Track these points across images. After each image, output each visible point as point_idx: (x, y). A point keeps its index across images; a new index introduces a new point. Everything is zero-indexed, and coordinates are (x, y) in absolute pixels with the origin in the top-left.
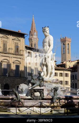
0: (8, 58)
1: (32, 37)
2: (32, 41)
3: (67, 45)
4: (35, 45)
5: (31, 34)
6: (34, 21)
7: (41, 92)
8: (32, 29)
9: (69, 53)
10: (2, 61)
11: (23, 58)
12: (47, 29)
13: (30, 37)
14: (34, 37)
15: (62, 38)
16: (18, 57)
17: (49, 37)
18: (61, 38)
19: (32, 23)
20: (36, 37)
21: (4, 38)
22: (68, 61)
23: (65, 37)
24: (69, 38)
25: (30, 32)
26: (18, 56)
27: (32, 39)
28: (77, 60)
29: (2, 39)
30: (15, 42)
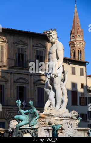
0: (25, 77)
1: (74, 40)
2: (75, 47)
4: (80, 52)
5: (72, 36)
6: (77, 14)
7: (32, 133)
8: (74, 27)
12: (53, 33)
13: (72, 40)
14: (77, 39)
17: (56, 46)
19: (75, 18)
21: (20, 44)
25: (71, 31)
27: (75, 43)
30: (37, 49)
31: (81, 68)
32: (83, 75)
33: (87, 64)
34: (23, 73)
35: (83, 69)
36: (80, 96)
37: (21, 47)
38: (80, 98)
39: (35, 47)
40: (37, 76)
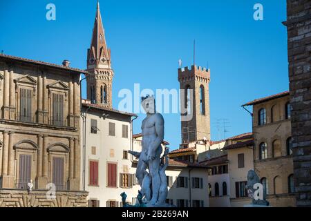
1: (94, 66)
2: (95, 80)
3: (198, 90)
4: (103, 90)
5: (90, 59)
8: (94, 43)
9: (204, 113)
10: (17, 146)
11: (76, 137)
13: (90, 67)
14: (100, 66)
15: (183, 70)
16: (61, 134)
18: (180, 70)
20: (107, 67)
22: (201, 142)
23: (193, 67)
24: (205, 69)
25: (89, 51)
26: (63, 132)
27: (96, 72)
28: (227, 140)
29: (19, 87)
30: (55, 92)
31: (123, 126)
32: (127, 137)
33: (132, 118)
34: (30, 132)
35: (127, 126)
36: (122, 172)
37: (27, 88)
38: (121, 174)
39: (50, 89)
40: (52, 138)
